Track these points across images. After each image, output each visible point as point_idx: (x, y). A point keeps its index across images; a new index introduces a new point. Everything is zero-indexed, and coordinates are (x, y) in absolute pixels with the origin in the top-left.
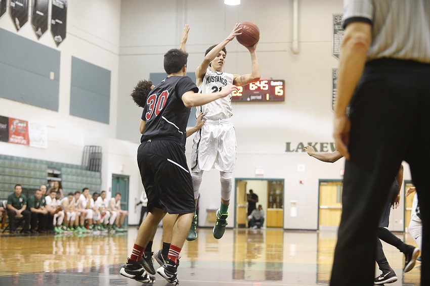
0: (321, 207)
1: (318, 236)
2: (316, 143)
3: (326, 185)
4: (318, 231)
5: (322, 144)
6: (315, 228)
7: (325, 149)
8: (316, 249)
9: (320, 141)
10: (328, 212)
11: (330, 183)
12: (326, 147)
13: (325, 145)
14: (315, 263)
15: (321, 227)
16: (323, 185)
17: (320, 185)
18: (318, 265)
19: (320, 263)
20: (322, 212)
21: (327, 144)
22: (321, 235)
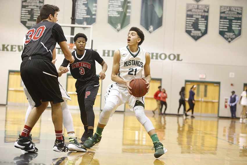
0: (10, 89)
1: (6, 109)
2: (8, 45)
3: (14, 74)
4: (6, 106)
5: (12, 46)
6: (5, 103)
7: (14, 50)
8: (4, 119)
9: (10, 44)
10: (14, 93)
11: (16, 73)
12: (15, 48)
13: (14, 47)
14: (4, 129)
15: (9, 103)
16: (11, 74)
17: (9, 74)
18: (5, 131)
19: (7, 129)
20: (10, 93)
21: (16, 46)
22: (8, 108)
